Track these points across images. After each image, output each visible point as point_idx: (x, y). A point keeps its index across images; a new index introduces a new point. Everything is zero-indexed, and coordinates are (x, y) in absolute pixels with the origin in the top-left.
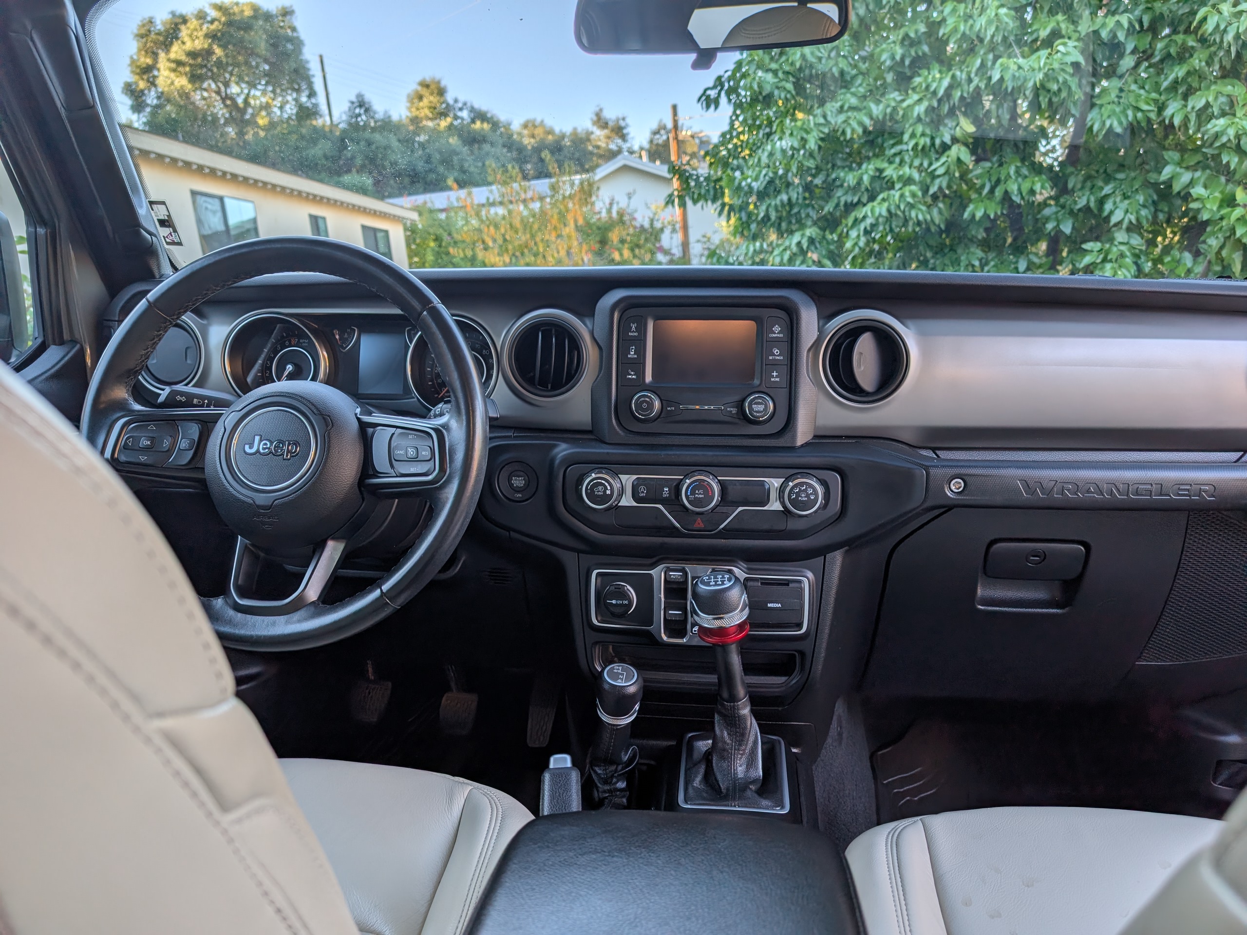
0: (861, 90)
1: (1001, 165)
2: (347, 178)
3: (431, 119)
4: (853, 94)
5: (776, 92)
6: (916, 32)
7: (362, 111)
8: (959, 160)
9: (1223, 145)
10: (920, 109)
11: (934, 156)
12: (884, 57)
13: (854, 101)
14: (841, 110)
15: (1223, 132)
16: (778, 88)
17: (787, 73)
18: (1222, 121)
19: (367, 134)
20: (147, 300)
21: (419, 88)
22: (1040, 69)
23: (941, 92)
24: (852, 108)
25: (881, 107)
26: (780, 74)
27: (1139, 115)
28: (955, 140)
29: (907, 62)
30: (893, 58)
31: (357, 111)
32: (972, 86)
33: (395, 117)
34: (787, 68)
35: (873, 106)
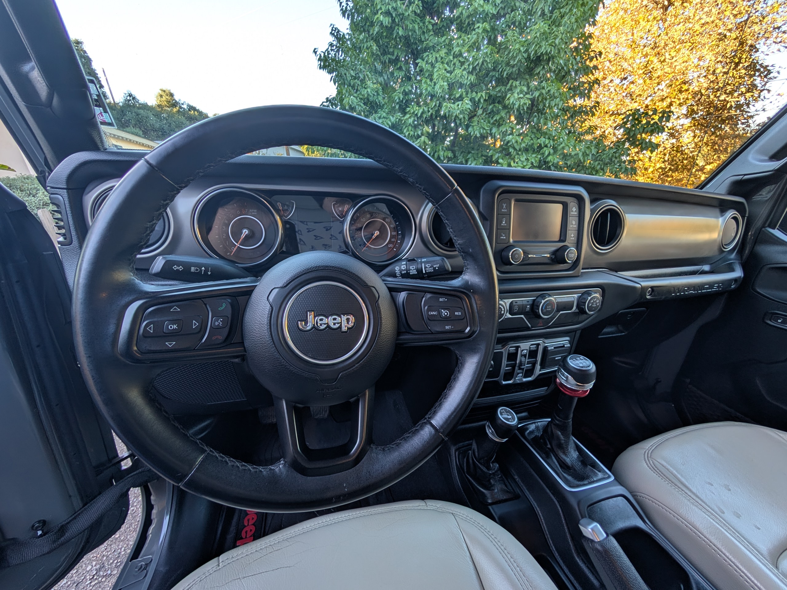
0: (387, 110)
1: (436, 145)
2: (128, 129)
3: (169, 107)
4: (384, 112)
5: (357, 107)
6: (408, 89)
7: (131, 98)
8: (424, 142)
9: (510, 146)
10: (411, 121)
11: (415, 140)
12: (396, 98)
13: (384, 114)
14: (380, 118)
15: (511, 140)
16: (358, 105)
17: (360, 98)
18: (511, 137)
19: (136, 110)
20: (147, 162)
21: (160, 92)
22: (458, 109)
23: (419, 115)
24: (384, 117)
25: (394, 118)
26: (358, 99)
27: (485, 131)
28: (422, 134)
29: (404, 102)
30: (399, 99)
31: (128, 98)
32: (430, 114)
33: (150, 104)
34: (361, 97)
35: (391, 117)
